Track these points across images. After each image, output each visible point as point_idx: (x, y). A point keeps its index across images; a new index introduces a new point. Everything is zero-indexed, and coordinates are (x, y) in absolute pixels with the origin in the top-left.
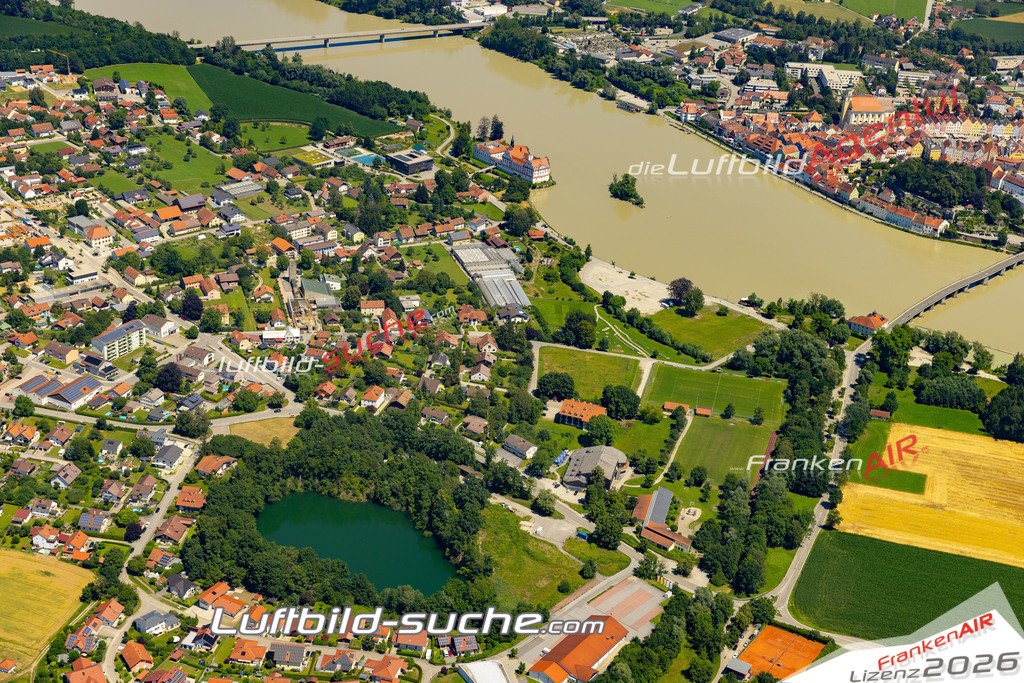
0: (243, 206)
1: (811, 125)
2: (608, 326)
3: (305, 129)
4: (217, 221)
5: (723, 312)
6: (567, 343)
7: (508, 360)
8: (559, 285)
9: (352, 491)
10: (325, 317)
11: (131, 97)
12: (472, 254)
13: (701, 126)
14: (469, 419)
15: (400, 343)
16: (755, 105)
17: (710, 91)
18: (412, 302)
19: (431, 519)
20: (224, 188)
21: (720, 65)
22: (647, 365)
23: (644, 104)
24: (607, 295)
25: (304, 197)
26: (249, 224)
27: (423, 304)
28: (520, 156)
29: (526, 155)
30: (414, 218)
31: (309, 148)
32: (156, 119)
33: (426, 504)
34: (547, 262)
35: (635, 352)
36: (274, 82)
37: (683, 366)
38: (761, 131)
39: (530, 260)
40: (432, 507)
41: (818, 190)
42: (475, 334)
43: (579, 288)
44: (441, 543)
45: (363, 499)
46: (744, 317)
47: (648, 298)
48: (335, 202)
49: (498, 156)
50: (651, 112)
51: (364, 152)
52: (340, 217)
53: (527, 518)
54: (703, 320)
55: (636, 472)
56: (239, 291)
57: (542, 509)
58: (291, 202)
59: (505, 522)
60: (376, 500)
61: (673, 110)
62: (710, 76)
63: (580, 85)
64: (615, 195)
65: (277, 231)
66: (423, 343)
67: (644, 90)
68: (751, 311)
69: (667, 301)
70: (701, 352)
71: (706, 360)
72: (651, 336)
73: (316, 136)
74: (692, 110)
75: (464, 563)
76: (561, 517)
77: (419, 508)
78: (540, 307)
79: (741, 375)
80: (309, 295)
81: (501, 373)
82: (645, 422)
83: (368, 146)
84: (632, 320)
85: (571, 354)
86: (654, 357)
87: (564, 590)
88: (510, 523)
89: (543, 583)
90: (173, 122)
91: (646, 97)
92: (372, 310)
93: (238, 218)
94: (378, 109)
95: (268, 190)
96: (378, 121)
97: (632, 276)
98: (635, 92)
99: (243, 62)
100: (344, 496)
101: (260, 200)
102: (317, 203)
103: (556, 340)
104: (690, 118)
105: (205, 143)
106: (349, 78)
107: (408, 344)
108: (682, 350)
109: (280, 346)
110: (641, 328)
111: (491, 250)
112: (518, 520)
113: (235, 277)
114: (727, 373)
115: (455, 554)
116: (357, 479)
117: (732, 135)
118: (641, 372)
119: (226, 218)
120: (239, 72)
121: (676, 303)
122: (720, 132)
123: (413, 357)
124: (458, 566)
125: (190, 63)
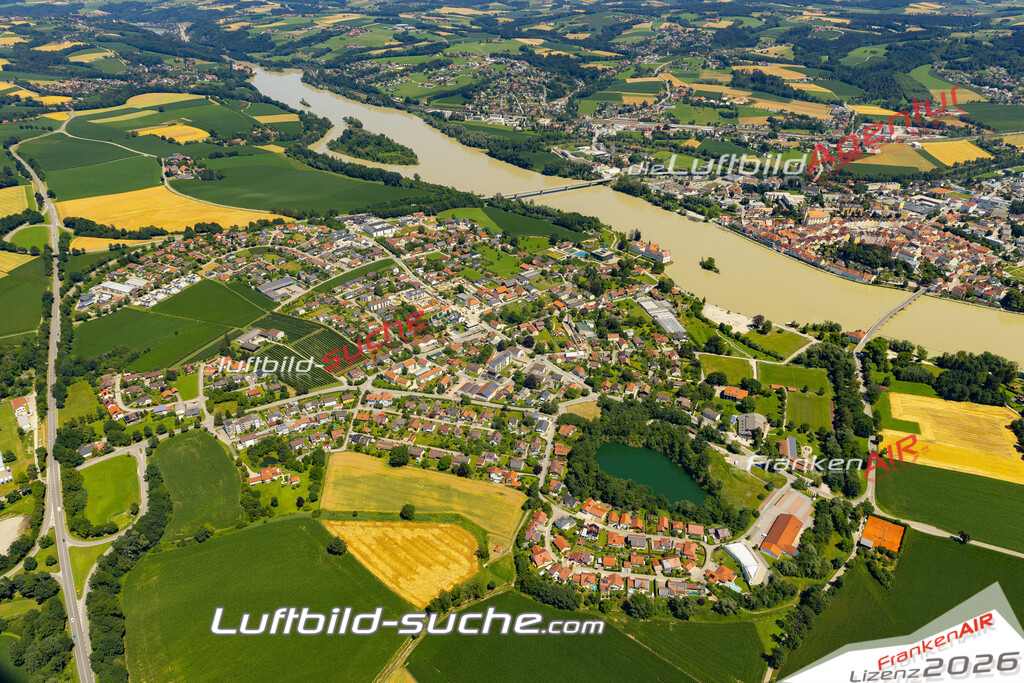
0: (535, 284)
1: (789, 225)
2: (727, 342)
3: (546, 239)
4: (525, 292)
5: (780, 331)
6: (711, 352)
7: (686, 364)
8: (694, 319)
9: (635, 442)
10: (592, 344)
11: (463, 227)
12: (649, 305)
13: (733, 228)
14: (681, 399)
15: (632, 356)
16: (757, 216)
17: (731, 209)
18: (630, 332)
19: (681, 458)
20: (522, 274)
21: (732, 195)
22: (753, 362)
23: (703, 218)
24: (722, 325)
25: (560, 277)
26: (539, 293)
27: (635, 334)
28: (655, 249)
29: (658, 249)
30: (614, 286)
31: (551, 249)
32: (478, 238)
33: (677, 450)
34: (685, 306)
35: (744, 356)
36: (524, 215)
37: (772, 363)
38: (764, 230)
39: (677, 305)
40: (681, 452)
41: (802, 260)
42: (667, 349)
43: (705, 321)
44: (688, 471)
45: (641, 446)
46: (791, 333)
47: (741, 325)
48: (575, 279)
49: (643, 250)
50: (706, 221)
51: (578, 250)
52: (580, 287)
53: (727, 455)
54: (771, 336)
55: (771, 426)
56: (546, 330)
57: (733, 449)
58: (555, 280)
59: (719, 459)
60: (647, 446)
61: (716, 219)
62: (728, 201)
63: (667, 208)
64: (704, 267)
65: (554, 298)
66: (642, 355)
67: (699, 210)
68: (793, 330)
69: (751, 326)
70: (779, 355)
71: (782, 359)
72: (750, 346)
73: (553, 242)
74: (726, 219)
75: (704, 483)
76: (744, 454)
77: (673, 452)
78: (690, 332)
79: (801, 367)
80: (581, 332)
81: (686, 371)
82: (765, 396)
83: (579, 247)
84: (737, 337)
85: (715, 358)
86: (755, 358)
87: (761, 498)
88: (720, 459)
89: (749, 494)
90: (486, 239)
91: (702, 213)
92: (614, 338)
93: (534, 291)
94: (578, 227)
95: (542, 274)
96: (579, 233)
97: (728, 313)
98: (694, 211)
99: (508, 206)
100: (631, 444)
101: (541, 280)
102: (566, 280)
103: (705, 351)
104: (726, 224)
105: (503, 249)
106: (559, 211)
107: (635, 357)
108: (768, 354)
109: (575, 361)
110: (743, 342)
111: (657, 301)
112: (723, 456)
113: (543, 323)
114: (795, 366)
115: (699, 478)
116: (637, 436)
117: (751, 232)
118: (752, 367)
119: (528, 290)
120: (506, 210)
121: (756, 327)
122: (744, 231)
123: (641, 364)
124: (702, 484)
125: (482, 206)
